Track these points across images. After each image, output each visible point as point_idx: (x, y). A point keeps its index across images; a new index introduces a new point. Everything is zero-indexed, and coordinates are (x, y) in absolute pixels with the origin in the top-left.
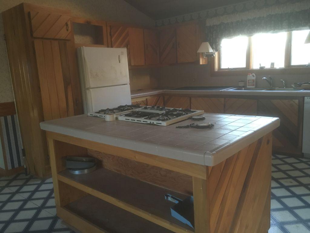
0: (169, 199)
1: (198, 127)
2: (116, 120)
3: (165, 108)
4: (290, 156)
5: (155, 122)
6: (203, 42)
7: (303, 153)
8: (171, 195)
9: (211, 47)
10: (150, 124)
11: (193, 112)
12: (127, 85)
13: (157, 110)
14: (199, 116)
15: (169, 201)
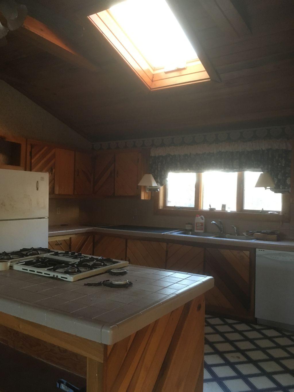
0: (63, 386)
1: (112, 286)
2: (10, 269)
3: (81, 256)
4: (242, 321)
5: (60, 276)
6: (146, 173)
7: (257, 318)
8: (65, 382)
9: (155, 181)
10: (53, 278)
11: (115, 263)
12: (44, 219)
13: (71, 257)
14: (120, 269)
15: (62, 390)
